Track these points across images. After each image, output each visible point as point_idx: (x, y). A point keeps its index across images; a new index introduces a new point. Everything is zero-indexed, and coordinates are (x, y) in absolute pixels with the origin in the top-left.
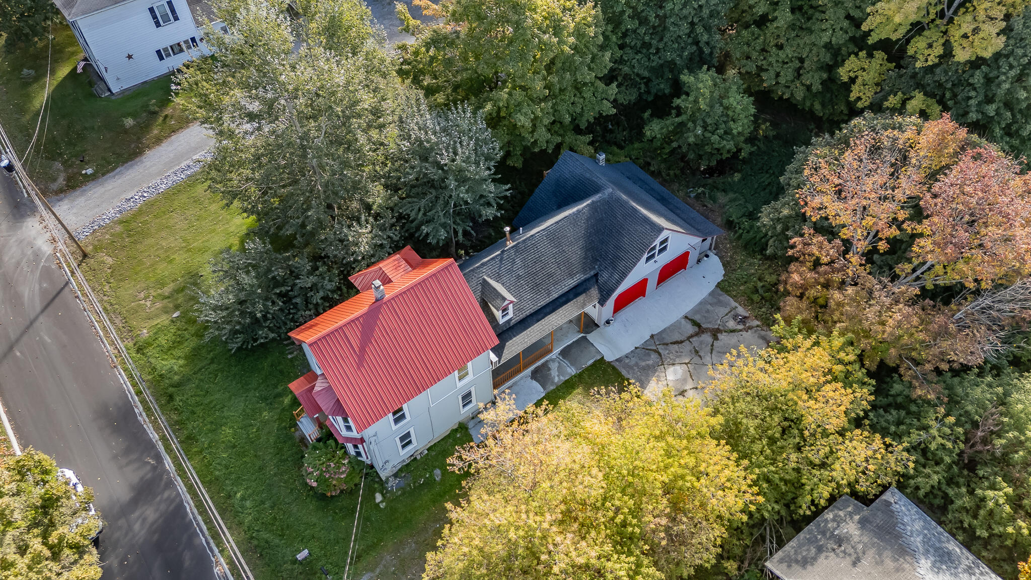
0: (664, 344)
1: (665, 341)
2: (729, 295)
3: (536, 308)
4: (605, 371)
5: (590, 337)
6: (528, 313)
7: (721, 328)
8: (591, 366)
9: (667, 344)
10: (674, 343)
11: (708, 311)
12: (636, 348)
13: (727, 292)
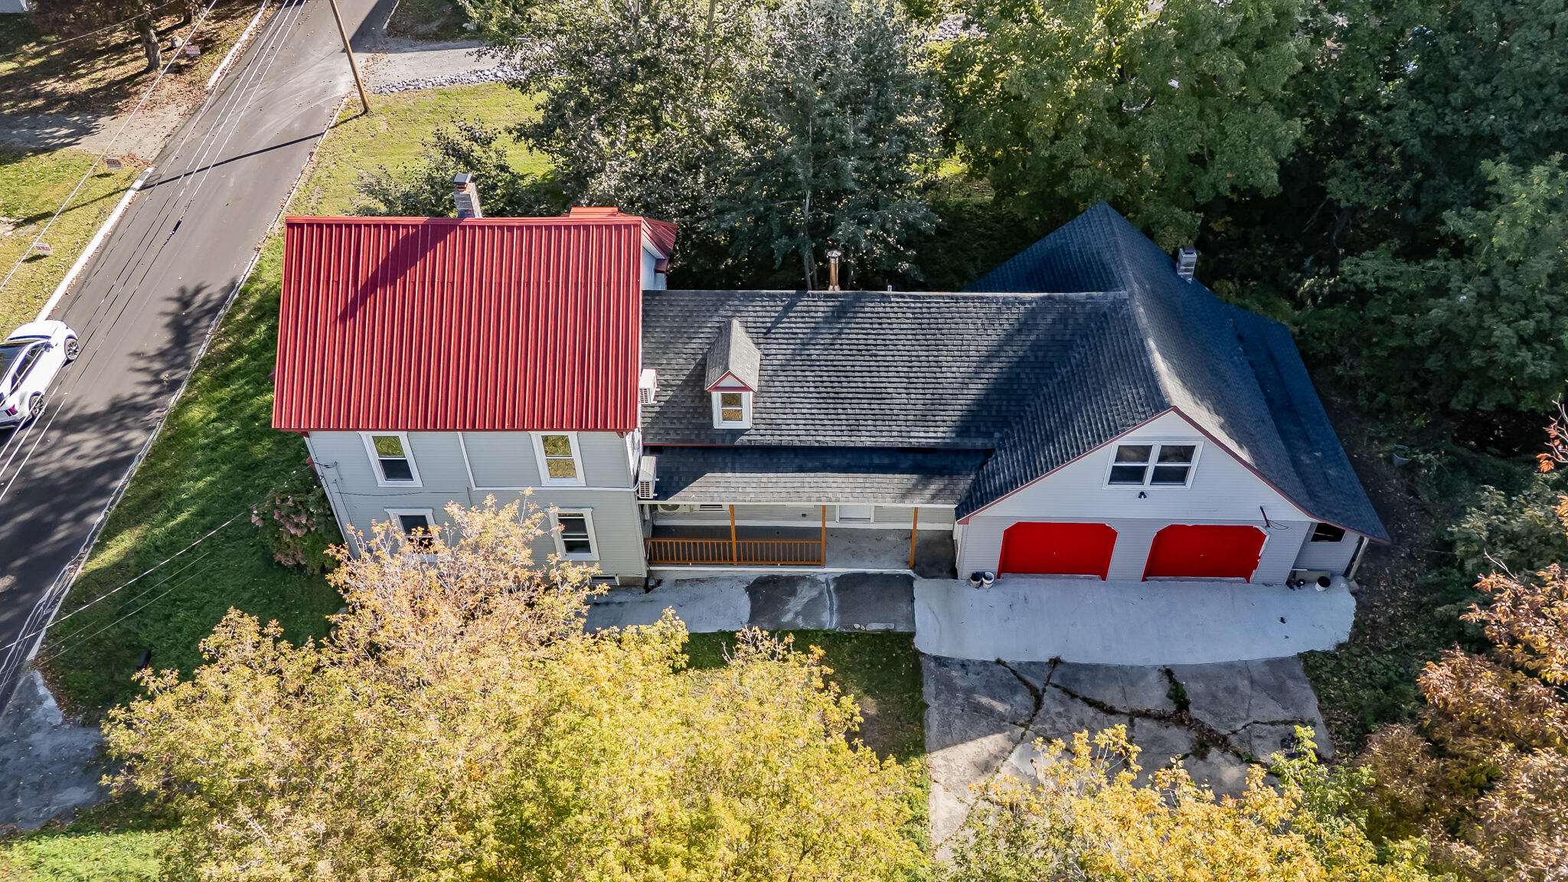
0: (1065, 691)
1: (1075, 688)
2: (1316, 689)
3: (809, 441)
4: (894, 662)
5: (921, 586)
6: (786, 440)
7: (1233, 740)
8: (875, 636)
9: (1073, 696)
10: (1092, 703)
11: (1232, 691)
12: (999, 662)
13: (1317, 682)
